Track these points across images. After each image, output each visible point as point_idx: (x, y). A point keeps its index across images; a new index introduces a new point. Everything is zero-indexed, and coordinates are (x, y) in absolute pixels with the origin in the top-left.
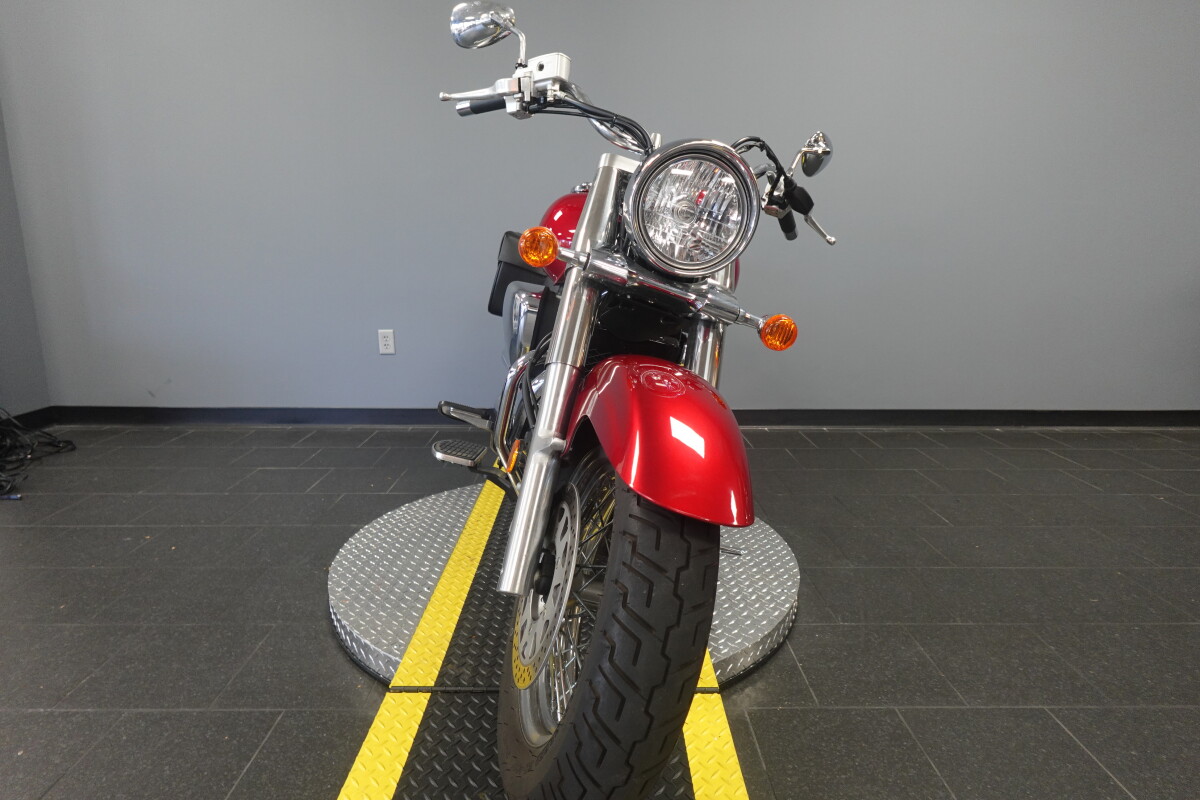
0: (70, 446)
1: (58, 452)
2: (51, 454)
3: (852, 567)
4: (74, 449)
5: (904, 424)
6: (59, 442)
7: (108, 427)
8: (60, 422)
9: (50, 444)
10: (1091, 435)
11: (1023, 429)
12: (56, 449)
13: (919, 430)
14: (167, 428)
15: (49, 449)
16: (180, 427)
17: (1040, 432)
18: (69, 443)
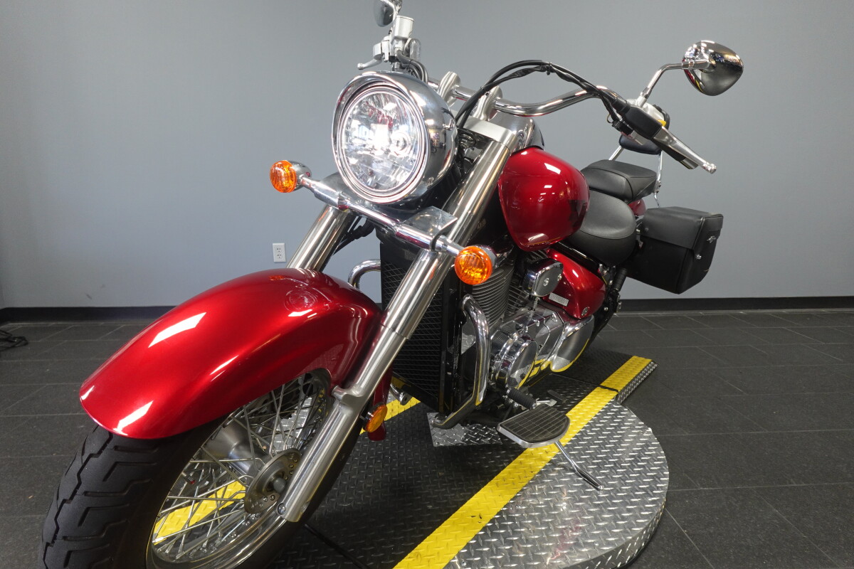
0: (23, 341)
1: (13, 347)
2: (8, 348)
3: (687, 434)
4: (26, 344)
5: (673, 310)
6: (14, 338)
7: (52, 324)
8: (13, 320)
9: (6, 340)
10: (810, 315)
11: (759, 311)
12: (12, 344)
13: (685, 313)
14: (102, 323)
15: (5, 344)
16: (113, 323)
17: (773, 314)
18: (22, 338)
